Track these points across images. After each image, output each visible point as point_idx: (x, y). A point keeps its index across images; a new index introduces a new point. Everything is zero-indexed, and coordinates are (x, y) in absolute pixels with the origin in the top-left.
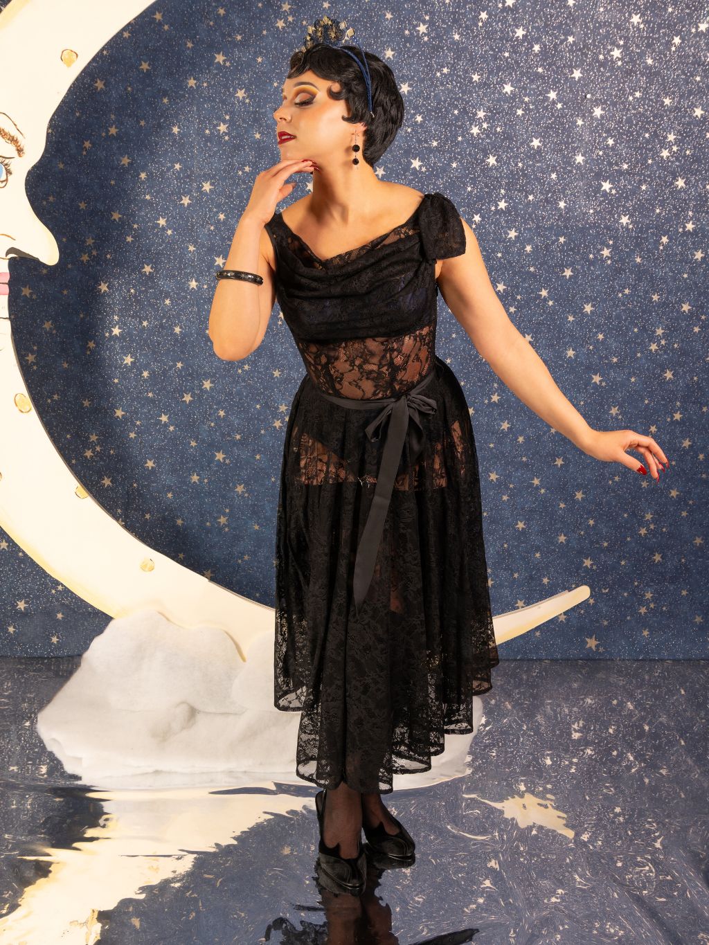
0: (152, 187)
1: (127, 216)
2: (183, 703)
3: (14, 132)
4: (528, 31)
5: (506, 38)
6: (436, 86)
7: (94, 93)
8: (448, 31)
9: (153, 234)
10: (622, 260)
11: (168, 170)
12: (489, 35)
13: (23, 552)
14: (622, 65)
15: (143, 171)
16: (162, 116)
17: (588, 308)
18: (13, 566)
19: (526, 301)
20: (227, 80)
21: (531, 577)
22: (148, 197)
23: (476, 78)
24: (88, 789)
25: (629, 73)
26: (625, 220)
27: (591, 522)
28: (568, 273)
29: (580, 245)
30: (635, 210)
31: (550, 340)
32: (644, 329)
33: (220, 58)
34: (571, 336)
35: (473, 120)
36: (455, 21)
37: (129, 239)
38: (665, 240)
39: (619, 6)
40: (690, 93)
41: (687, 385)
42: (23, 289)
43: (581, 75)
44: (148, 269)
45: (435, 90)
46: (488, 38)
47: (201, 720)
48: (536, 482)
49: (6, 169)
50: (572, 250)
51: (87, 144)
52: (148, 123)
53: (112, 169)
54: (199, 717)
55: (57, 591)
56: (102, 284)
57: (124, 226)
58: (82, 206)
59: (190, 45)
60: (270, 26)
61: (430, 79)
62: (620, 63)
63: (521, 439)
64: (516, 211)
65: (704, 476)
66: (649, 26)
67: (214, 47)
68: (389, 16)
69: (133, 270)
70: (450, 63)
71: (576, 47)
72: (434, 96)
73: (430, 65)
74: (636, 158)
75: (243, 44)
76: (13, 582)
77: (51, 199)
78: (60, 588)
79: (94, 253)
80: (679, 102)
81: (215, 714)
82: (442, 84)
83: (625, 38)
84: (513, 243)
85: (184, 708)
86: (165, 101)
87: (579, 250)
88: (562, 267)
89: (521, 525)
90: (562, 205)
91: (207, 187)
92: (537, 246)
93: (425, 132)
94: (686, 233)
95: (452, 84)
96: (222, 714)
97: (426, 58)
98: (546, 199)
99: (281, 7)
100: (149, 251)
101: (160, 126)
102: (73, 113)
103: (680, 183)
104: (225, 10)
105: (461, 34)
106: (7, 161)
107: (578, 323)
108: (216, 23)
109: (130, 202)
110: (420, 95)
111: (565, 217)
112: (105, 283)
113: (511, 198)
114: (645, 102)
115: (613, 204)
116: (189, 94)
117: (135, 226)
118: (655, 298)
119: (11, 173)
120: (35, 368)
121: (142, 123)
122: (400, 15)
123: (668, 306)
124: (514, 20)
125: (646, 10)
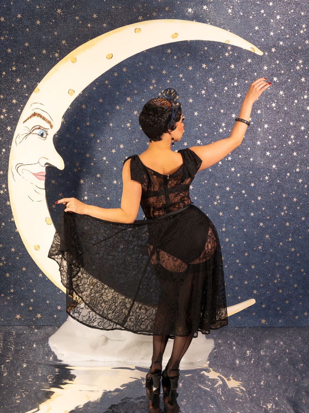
0: (102, 145)
1: (92, 155)
2: (103, 336)
3: (49, 119)
4: (242, 95)
5: (234, 97)
6: (208, 114)
7: (82, 110)
8: (212, 93)
9: (101, 163)
10: (272, 181)
11: (108, 139)
12: (228, 96)
13: (48, 278)
14: (276, 109)
15: (98, 139)
16: (106, 119)
17: (259, 198)
18: (44, 283)
19: (237, 194)
20: (131, 107)
21: (234, 296)
22: (100, 149)
23: (222, 111)
24: (67, 365)
25: (278, 112)
26: (274, 166)
27: (257, 277)
28: (253, 185)
29: (258, 174)
30: (278, 163)
31: (245, 209)
32: (279, 207)
33: (129, 99)
34: (253, 208)
35: (220, 127)
36: (215, 90)
37: (92, 164)
38: (288, 174)
39: (275, 88)
40: (300, 121)
41: (294, 228)
42: (52, 181)
43: (260, 112)
44: (98, 176)
45: (207, 115)
46: (227, 97)
47: (109, 342)
48: (238, 261)
49: (46, 133)
50: (254, 176)
51: (78, 128)
52: (101, 121)
53: (87, 138)
54: (109, 341)
55: (59, 293)
56: (82, 180)
57: (91, 159)
58: (75, 151)
59: (118, 93)
60: (148, 88)
61: (205, 111)
62: (275, 109)
63: (233, 245)
64: (235, 161)
65: (299, 262)
66: (286, 95)
67: (127, 95)
68: (191, 87)
69: (93, 176)
70: (213, 105)
71: (259, 102)
72: (207, 117)
73: (205, 106)
74: (279, 144)
75: (137, 94)
76: (43, 289)
77: (64, 148)
78: (61, 292)
79: (79, 169)
80: (296, 124)
81: (115, 340)
82: (210, 113)
83: (277, 99)
84: (233, 173)
85: (103, 338)
86: (108, 114)
87: (257, 177)
88: (251, 183)
89: (231, 277)
90: (251, 159)
91: (122, 146)
92: (242, 174)
93: (203, 130)
94: (296, 172)
95: (213, 113)
96: (118, 340)
97: (204, 103)
98: (246, 157)
99: (152, 81)
100: (99, 169)
101: (105, 123)
102: (74, 116)
103: (295, 154)
104: (131, 81)
105: (217, 95)
106: (46, 130)
107: (256, 203)
108: (128, 86)
109: (93, 150)
110: (201, 116)
111: (253, 164)
112: (83, 180)
113: (233, 156)
114: (283, 123)
115: (270, 160)
116: (117, 112)
117: (95, 159)
118: (284, 195)
119: (48, 135)
120: (55, 210)
121: (99, 121)
122: (195, 87)
123: (288, 199)
124: (237, 90)
125: (285, 89)
